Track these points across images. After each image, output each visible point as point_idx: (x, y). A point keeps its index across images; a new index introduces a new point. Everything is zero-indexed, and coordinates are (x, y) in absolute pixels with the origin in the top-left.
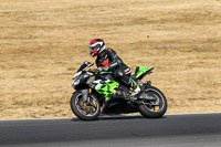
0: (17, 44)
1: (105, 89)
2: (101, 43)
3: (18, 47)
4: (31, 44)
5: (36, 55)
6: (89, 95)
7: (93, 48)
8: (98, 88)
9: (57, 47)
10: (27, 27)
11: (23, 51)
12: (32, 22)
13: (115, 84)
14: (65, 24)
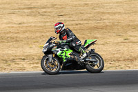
0: (92, 23)
1: (64, 54)
2: (62, 25)
3: (93, 25)
4: (101, 24)
5: (104, 30)
6: (53, 58)
7: (57, 28)
8: (58, 54)
9: (117, 25)
10: (99, 13)
11: (96, 28)
12: (102, 10)
13: (70, 51)
14: (122, 11)
